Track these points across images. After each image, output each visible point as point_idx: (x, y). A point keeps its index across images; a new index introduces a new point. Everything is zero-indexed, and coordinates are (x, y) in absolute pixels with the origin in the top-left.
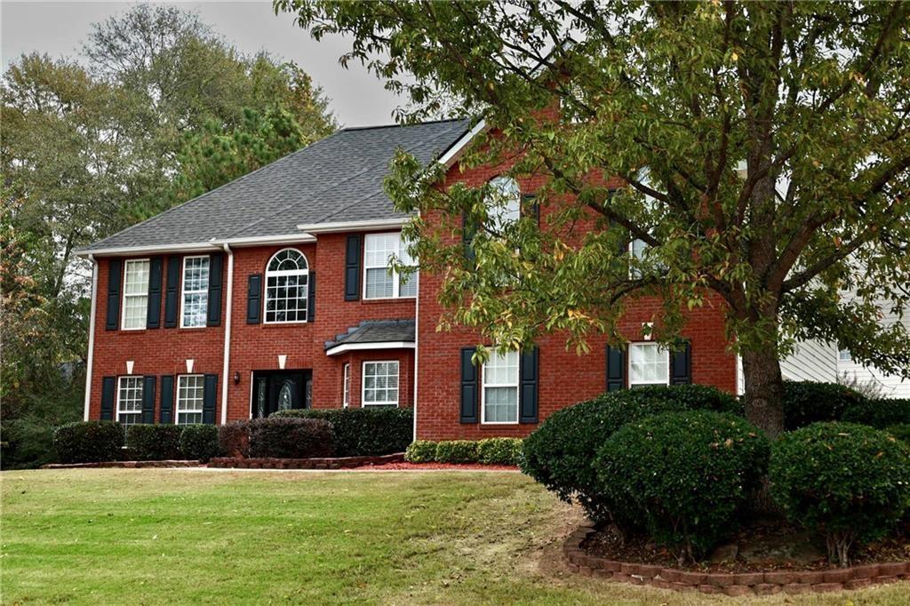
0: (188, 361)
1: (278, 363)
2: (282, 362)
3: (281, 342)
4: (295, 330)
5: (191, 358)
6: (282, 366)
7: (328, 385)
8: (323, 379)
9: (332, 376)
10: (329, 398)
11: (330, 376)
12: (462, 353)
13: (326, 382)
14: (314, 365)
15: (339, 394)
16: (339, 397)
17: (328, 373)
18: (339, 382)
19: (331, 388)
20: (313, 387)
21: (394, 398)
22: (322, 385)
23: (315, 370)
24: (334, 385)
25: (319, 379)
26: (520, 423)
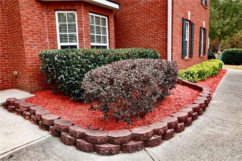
7: (38, 26)
8: (32, 20)
9: (41, 19)
10: (40, 37)
11: (38, 18)
12: (183, 20)
13: (36, 23)
14: (20, 4)
15: (49, 35)
16: (50, 38)
17: (37, 15)
18: (48, 24)
19: (41, 29)
20: (23, 26)
21: (105, 42)
22: (32, 26)
23: (23, 10)
24: (44, 27)
25: (28, 19)
26: (189, 57)
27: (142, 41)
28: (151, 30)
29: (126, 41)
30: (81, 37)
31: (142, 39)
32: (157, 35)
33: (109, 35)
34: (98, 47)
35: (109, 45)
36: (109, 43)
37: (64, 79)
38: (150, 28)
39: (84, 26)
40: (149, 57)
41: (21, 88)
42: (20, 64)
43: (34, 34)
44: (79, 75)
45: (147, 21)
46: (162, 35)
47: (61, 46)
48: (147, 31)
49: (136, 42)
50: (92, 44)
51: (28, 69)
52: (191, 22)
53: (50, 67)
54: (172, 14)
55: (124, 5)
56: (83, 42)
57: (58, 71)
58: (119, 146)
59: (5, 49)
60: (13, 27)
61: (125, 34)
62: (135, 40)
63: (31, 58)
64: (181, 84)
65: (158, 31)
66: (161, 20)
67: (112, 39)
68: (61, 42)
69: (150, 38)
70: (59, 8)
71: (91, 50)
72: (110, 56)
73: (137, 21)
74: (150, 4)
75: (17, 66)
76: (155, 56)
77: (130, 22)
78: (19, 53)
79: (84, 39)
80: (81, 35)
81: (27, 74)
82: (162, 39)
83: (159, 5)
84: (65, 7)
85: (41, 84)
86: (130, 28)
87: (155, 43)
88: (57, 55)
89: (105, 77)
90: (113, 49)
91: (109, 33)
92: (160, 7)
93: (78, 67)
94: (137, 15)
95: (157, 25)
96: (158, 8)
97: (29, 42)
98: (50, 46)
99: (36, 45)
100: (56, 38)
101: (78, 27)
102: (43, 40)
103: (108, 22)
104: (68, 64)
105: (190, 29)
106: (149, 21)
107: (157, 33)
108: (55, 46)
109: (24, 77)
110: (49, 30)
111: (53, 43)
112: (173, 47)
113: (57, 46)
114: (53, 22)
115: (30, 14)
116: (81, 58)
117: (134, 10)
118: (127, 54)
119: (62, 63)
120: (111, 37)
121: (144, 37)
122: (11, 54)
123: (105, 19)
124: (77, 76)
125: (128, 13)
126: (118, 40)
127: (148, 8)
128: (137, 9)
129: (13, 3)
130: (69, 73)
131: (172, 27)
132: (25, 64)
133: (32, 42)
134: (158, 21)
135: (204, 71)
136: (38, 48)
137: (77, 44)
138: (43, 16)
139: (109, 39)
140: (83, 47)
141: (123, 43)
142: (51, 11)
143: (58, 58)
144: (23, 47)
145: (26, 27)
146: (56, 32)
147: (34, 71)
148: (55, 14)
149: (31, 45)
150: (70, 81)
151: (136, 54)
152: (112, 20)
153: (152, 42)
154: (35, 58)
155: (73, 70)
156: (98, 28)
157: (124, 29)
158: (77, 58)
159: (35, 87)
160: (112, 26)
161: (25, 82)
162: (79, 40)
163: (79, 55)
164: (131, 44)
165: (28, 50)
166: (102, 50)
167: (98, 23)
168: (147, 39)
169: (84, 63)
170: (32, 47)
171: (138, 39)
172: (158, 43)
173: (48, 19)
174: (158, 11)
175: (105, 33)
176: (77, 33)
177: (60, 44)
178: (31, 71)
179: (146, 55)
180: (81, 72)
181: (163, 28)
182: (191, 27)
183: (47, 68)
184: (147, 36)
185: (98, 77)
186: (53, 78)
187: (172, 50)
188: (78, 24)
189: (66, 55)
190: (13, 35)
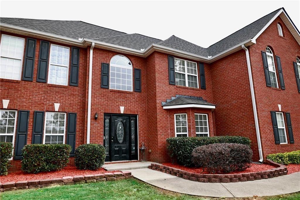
0: (55, 104)
1: (119, 110)
2: (122, 110)
3: (121, 100)
4: (128, 94)
5: (58, 103)
6: (122, 112)
7: (165, 123)
8: (162, 120)
9: (166, 119)
10: (166, 130)
11: (165, 119)
12: (271, 113)
13: (164, 122)
14: (157, 113)
15: (170, 128)
16: (170, 130)
17: (164, 117)
18: (170, 122)
19: (166, 125)
20: (158, 124)
21: (206, 131)
22: (162, 123)
23: (158, 115)
24: (168, 123)
25: (161, 120)
26: (288, 143)
27: (237, 130)
28: (242, 121)
29: (224, 129)
30: (190, 129)
31: (237, 128)
32: (248, 126)
33: (209, 126)
34: (201, 135)
35: (210, 133)
36: (210, 132)
37: (182, 153)
38: (242, 120)
39: (191, 122)
40: (238, 142)
41: (152, 161)
42: (154, 145)
43: (163, 128)
44: (190, 151)
45: (239, 115)
46: (251, 125)
47: (177, 135)
48: (240, 122)
49: (232, 130)
50: (197, 133)
51: (159, 148)
52: (285, 112)
53: (174, 146)
54: (257, 110)
55: (221, 103)
56: (191, 132)
57: (178, 149)
58: (208, 179)
59: (145, 136)
60: (152, 124)
61: (223, 124)
62: (231, 129)
63: (161, 142)
64: (269, 165)
65: (248, 122)
66: (249, 115)
67: (211, 129)
68: (177, 132)
69: (243, 128)
70: (177, 113)
71: (196, 137)
72: (207, 141)
73: (231, 114)
74: (240, 103)
75: (151, 147)
76: (244, 141)
77: (226, 115)
78: (154, 139)
79: (192, 130)
80: (189, 128)
81: (158, 152)
82: (252, 128)
83: (246, 104)
84: (180, 111)
85: (165, 158)
86: (227, 119)
87: (247, 132)
88: (178, 140)
89: (202, 150)
90: (213, 136)
91: (209, 125)
92: (248, 105)
93: (189, 147)
94: (231, 110)
95: (247, 118)
96: (246, 106)
97: (160, 133)
98: (171, 134)
99: (163, 134)
100: (174, 129)
101: (188, 123)
102: (167, 131)
103: (208, 117)
104: (184, 145)
105: (284, 118)
106: (241, 115)
107: (248, 124)
108: (173, 134)
109: (156, 153)
110: (170, 125)
111: (172, 133)
112: (262, 135)
113: (175, 134)
114: (173, 120)
115: (161, 117)
116: (191, 142)
117: (229, 107)
118: (219, 140)
119: (181, 145)
120: (211, 127)
121: (238, 127)
122: (148, 139)
123: (206, 115)
124: (189, 152)
125: (224, 109)
126: (218, 128)
127: (239, 106)
128: (230, 106)
129: (153, 112)
130: (184, 150)
131: (258, 120)
132: (157, 145)
133: (162, 133)
134: (248, 115)
135: (296, 155)
136: (164, 136)
137: (187, 133)
138: (167, 117)
139: (209, 129)
140: (191, 135)
141: (222, 131)
142: (172, 114)
143: (179, 142)
144: (157, 135)
145: (159, 125)
146: (174, 126)
147: (161, 150)
148: (174, 116)
149: (161, 134)
150: (185, 154)
151: (226, 140)
152: (211, 116)
153: (244, 130)
154: (163, 142)
155: (187, 148)
156: (201, 122)
157: (221, 120)
158: (188, 142)
159: (162, 160)
160: (211, 120)
161: (156, 156)
162: (188, 130)
163: (189, 141)
164: (228, 132)
165: (159, 137)
166: (204, 137)
167: (201, 119)
168: (240, 128)
169: (192, 145)
170: (161, 136)
171: (234, 128)
172: (249, 131)
173: (170, 119)
174: (246, 108)
175: (206, 125)
176: (187, 126)
177: (176, 133)
178: (160, 150)
179: (236, 141)
180: (191, 150)
181: (252, 121)
182: (285, 117)
183: (172, 148)
184: (240, 126)
185: (199, 150)
186: (175, 153)
187: (261, 137)
188: (188, 121)
189: (183, 140)
190: (151, 129)
